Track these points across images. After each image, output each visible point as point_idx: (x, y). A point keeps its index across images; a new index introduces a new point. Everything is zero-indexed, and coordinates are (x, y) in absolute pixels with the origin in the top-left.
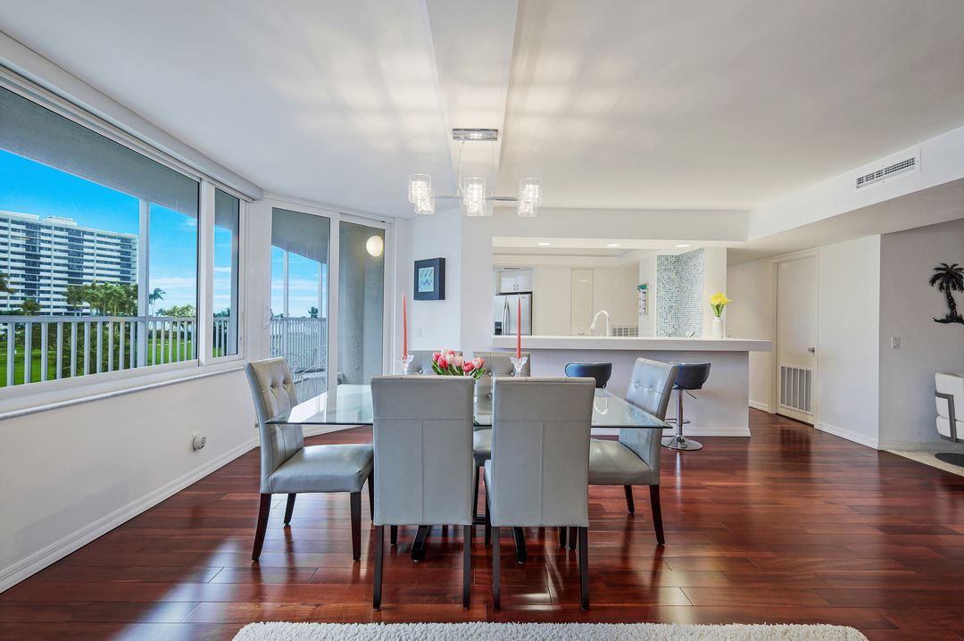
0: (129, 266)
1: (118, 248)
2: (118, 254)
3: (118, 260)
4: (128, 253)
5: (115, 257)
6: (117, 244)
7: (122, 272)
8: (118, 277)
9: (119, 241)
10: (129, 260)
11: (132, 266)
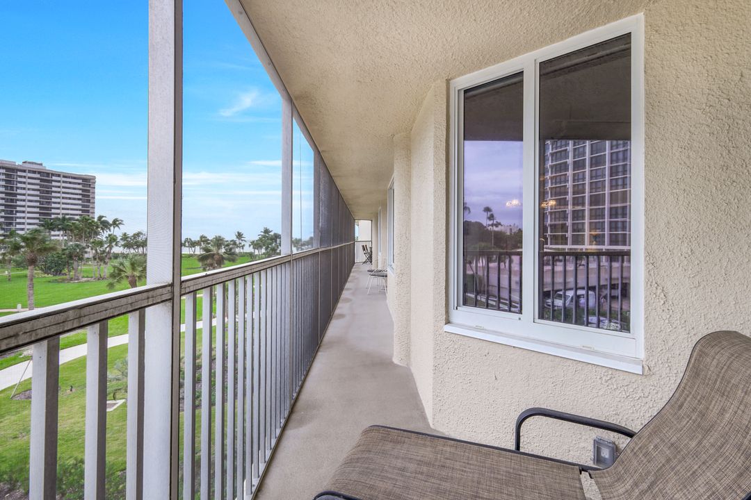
2: (80, 192)
3: (80, 197)
4: (89, 191)
5: (77, 194)
6: (79, 184)
7: (83, 206)
8: (79, 210)
9: (80, 181)
10: (88, 196)
11: (91, 201)
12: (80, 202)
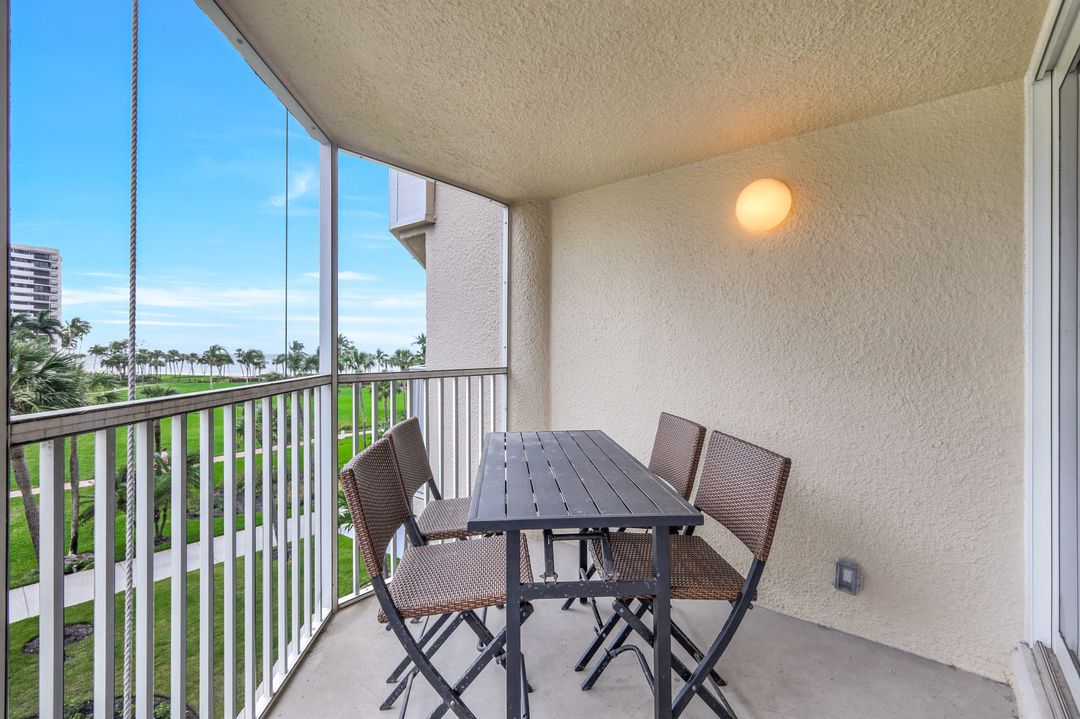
0: (48, 289)
1: (31, 265)
2: (31, 274)
3: (31, 282)
4: (47, 273)
5: (26, 278)
6: (29, 261)
7: (37, 297)
8: (31, 303)
9: (32, 257)
10: (47, 281)
11: (52, 290)
12: (31, 291)
